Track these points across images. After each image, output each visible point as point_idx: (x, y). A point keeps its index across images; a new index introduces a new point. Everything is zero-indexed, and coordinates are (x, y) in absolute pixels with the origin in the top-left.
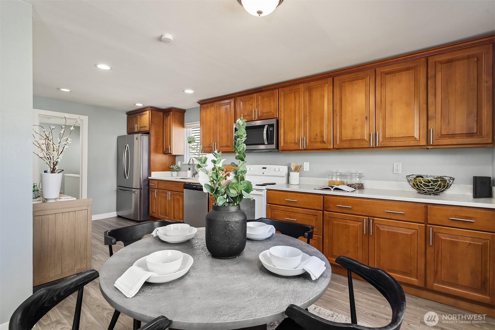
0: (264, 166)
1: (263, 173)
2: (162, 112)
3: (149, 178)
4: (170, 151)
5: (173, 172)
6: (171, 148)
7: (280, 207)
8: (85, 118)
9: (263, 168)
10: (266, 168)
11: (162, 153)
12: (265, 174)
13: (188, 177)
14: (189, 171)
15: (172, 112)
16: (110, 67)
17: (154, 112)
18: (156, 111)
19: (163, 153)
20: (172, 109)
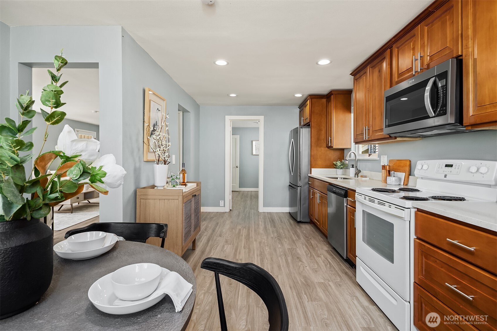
0: (449, 162)
1: (445, 176)
2: (325, 99)
3: (309, 175)
4: (330, 144)
5: (337, 170)
6: (331, 140)
7: (437, 252)
8: (262, 118)
9: (447, 166)
10: (451, 166)
11: (325, 146)
12: (447, 178)
13: (350, 176)
14: (351, 169)
15: (332, 95)
16: (226, 61)
17: (315, 100)
18: (317, 98)
19: (327, 147)
20: (333, 92)
